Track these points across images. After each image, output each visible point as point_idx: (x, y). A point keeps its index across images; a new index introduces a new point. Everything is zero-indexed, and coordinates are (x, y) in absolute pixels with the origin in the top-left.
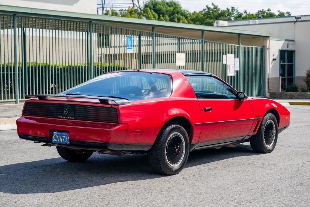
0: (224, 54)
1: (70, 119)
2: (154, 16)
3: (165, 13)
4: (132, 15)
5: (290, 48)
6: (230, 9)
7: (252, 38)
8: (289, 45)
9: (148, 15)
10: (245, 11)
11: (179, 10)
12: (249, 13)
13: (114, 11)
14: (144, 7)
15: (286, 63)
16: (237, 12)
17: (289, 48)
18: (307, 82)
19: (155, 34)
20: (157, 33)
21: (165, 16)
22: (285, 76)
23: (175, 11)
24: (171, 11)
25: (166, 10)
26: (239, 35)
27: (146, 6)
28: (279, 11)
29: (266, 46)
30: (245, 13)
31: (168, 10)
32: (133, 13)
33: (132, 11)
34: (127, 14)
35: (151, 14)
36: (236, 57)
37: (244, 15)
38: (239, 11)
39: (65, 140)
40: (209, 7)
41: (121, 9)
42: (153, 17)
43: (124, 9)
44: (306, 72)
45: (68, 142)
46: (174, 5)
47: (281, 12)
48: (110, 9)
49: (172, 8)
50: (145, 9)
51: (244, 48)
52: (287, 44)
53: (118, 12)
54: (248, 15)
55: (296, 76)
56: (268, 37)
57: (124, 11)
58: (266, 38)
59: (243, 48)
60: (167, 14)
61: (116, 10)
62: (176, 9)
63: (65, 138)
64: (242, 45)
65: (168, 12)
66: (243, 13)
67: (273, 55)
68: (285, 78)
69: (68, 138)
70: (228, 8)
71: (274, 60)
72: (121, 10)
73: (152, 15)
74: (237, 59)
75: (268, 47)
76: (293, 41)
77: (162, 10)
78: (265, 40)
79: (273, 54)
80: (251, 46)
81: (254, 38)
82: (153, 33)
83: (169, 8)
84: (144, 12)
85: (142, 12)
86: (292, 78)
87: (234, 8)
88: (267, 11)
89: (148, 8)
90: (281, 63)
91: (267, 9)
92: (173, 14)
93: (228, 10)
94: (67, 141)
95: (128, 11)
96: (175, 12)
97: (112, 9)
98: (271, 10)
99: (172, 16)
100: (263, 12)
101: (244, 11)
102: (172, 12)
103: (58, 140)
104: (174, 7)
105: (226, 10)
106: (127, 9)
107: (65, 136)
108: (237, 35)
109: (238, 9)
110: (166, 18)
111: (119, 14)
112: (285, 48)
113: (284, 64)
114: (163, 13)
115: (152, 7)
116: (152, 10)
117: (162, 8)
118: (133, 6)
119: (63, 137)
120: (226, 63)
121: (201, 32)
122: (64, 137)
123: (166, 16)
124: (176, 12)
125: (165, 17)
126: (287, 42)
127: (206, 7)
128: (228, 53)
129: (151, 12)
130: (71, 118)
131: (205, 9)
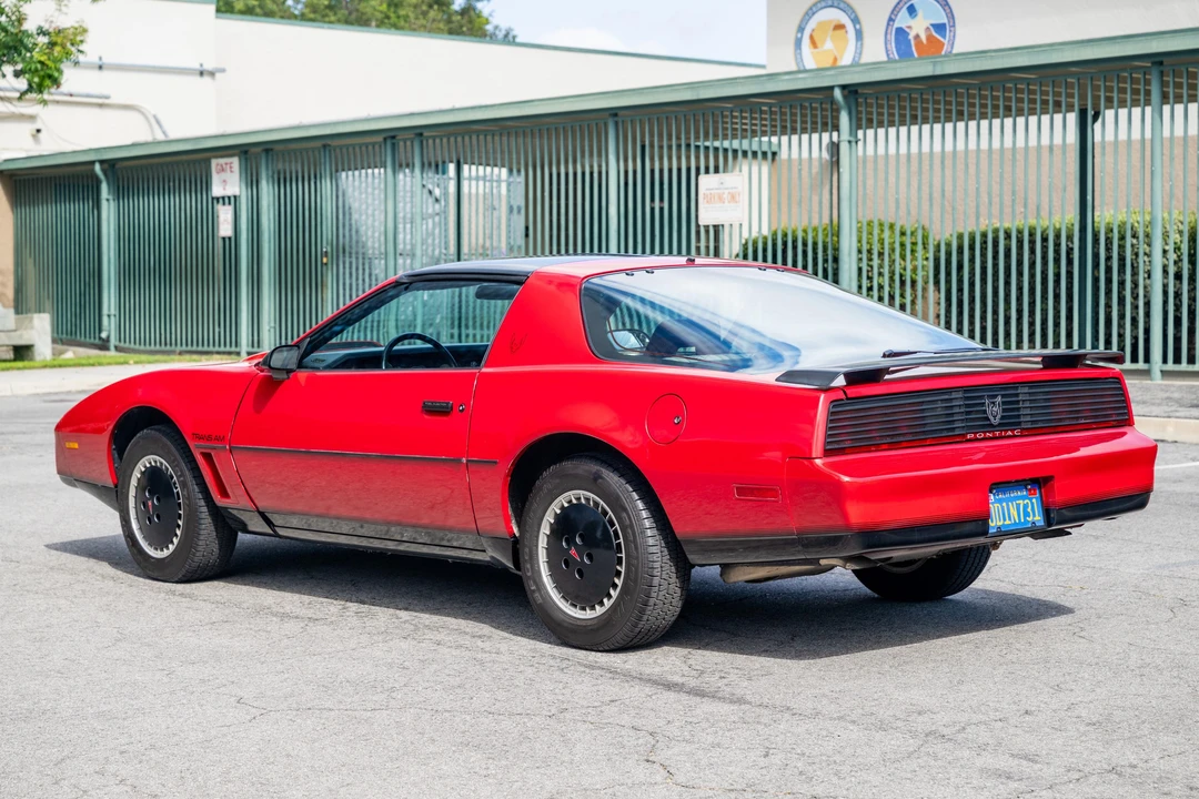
1: (1009, 437)
39: (1026, 514)
45: (1037, 518)
63: (1025, 506)
69: (1032, 504)
94: (1034, 516)
103: (1005, 520)
107: (1023, 498)
119: (1018, 505)
122: (1021, 502)
130: (1010, 433)
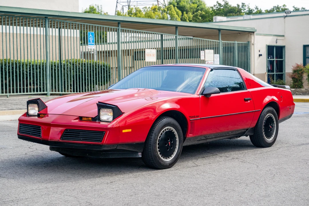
0: (201, 50)
2: (178, 13)
3: (189, 10)
4: (155, 12)
5: (280, 44)
6: (241, 5)
7: (237, 33)
8: (278, 40)
9: (171, 12)
10: (257, 7)
11: (203, 7)
12: (260, 9)
13: (138, 9)
14: (168, 4)
15: (275, 59)
16: (248, 8)
17: (277, 43)
18: (293, 78)
19: (121, 29)
20: (122, 29)
21: (188, 13)
22: (274, 72)
23: (199, 7)
24: (194, 8)
25: (190, 7)
26: (219, 30)
27: (170, 3)
28: (294, 7)
29: (251, 41)
30: (256, 9)
31: (192, 8)
32: (156, 10)
33: (156, 9)
34: (150, 11)
35: (174, 11)
36: (215, 53)
37: (256, 11)
38: (250, 8)
40: (219, 2)
41: (145, 6)
42: (176, 14)
43: (148, 7)
44: (292, 68)
46: (199, 2)
47: (296, 8)
48: (134, 7)
49: (196, 5)
50: (169, 6)
51: (226, 44)
52: (276, 40)
53: (142, 9)
54: (259, 11)
55: (286, 72)
56: (253, 32)
57: (148, 9)
58: (251, 33)
59: (224, 44)
60: (191, 11)
61: (139, 8)
62: (200, 6)
64: (223, 41)
65: (192, 9)
66: (254, 9)
67: (259, 51)
68: (274, 75)
70: (239, 4)
71: (260, 55)
72: (145, 8)
73: (176, 12)
74: (217, 55)
75: (252, 42)
76: (283, 36)
77: (186, 7)
78: (250, 35)
79: (259, 49)
80: (233, 42)
81: (239, 33)
82: (118, 29)
83: (193, 5)
84: (168, 9)
85: (166, 9)
86: (282, 75)
87: (244, 4)
88: (282, 7)
89: (172, 6)
90: (268, 58)
91: (283, 5)
92: (197, 11)
93: (238, 5)
95: (152, 8)
96: (198, 9)
97: (136, 6)
98: (286, 6)
99: (195, 13)
100: (278, 8)
101: (255, 7)
102: (196, 9)
104: (198, 5)
105: (236, 6)
106: (151, 6)
108: (217, 30)
109: (249, 5)
110: (190, 15)
111: (143, 11)
112: (274, 44)
113: (272, 59)
114: (186, 10)
115: (176, 4)
116: (176, 8)
117: (186, 5)
118: (157, 4)
120: (203, 59)
121: (175, 27)
123: (190, 13)
124: (200, 9)
125: (188, 15)
126: (276, 38)
127: (217, 3)
128: (207, 49)
129: (175, 9)
131: (215, 5)
